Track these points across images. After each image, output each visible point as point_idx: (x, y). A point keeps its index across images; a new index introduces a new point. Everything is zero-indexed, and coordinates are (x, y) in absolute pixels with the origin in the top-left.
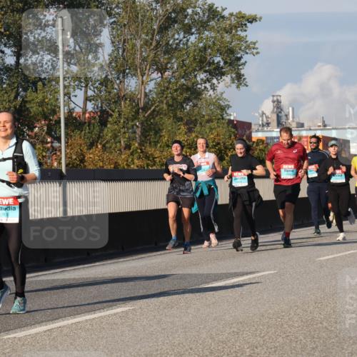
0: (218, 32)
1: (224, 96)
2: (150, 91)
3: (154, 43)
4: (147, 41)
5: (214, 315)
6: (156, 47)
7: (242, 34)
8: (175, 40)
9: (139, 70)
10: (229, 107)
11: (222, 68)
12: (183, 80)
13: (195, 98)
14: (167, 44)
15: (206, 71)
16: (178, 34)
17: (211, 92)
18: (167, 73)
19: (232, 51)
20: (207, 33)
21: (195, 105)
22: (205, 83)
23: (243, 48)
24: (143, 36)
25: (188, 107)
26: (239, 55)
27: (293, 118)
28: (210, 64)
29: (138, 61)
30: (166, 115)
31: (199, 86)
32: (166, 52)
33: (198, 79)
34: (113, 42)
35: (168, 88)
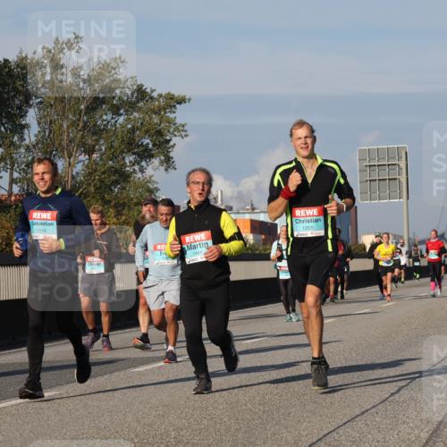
0: (147, 113)
1: (153, 179)
2: (78, 173)
3: (81, 124)
4: (74, 122)
5: (141, 398)
6: (84, 127)
7: (172, 116)
8: (103, 120)
9: (66, 152)
10: (157, 189)
11: (151, 150)
12: (110, 162)
13: (124, 181)
14: (95, 125)
15: (134, 154)
16: (106, 114)
17: (139, 175)
18: (95, 156)
19: (160, 133)
20: (136, 114)
21: (124, 188)
22: (134, 165)
23: (171, 130)
24: (71, 116)
25: (116, 190)
26: (168, 138)
27: (222, 201)
28: (138, 146)
29: (64, 143)
30: (93, 197)
31: (128, 169)
32: (94, 133)
33: (127, 161)
34: (39, 123)
35: (96, 171)
